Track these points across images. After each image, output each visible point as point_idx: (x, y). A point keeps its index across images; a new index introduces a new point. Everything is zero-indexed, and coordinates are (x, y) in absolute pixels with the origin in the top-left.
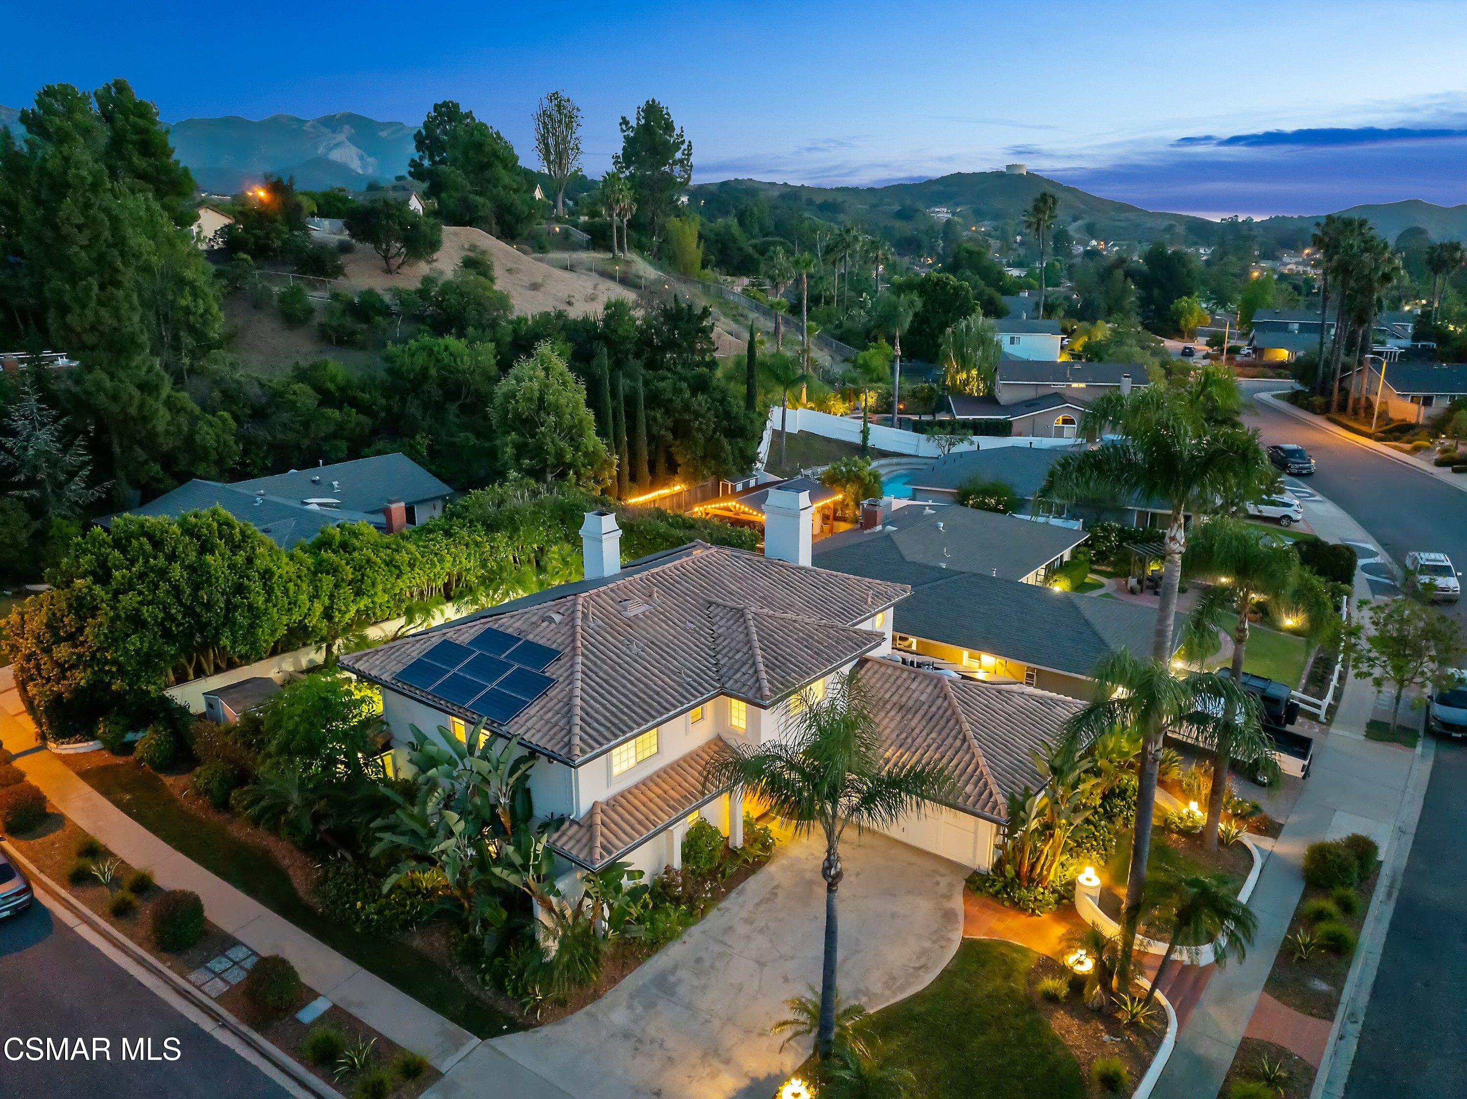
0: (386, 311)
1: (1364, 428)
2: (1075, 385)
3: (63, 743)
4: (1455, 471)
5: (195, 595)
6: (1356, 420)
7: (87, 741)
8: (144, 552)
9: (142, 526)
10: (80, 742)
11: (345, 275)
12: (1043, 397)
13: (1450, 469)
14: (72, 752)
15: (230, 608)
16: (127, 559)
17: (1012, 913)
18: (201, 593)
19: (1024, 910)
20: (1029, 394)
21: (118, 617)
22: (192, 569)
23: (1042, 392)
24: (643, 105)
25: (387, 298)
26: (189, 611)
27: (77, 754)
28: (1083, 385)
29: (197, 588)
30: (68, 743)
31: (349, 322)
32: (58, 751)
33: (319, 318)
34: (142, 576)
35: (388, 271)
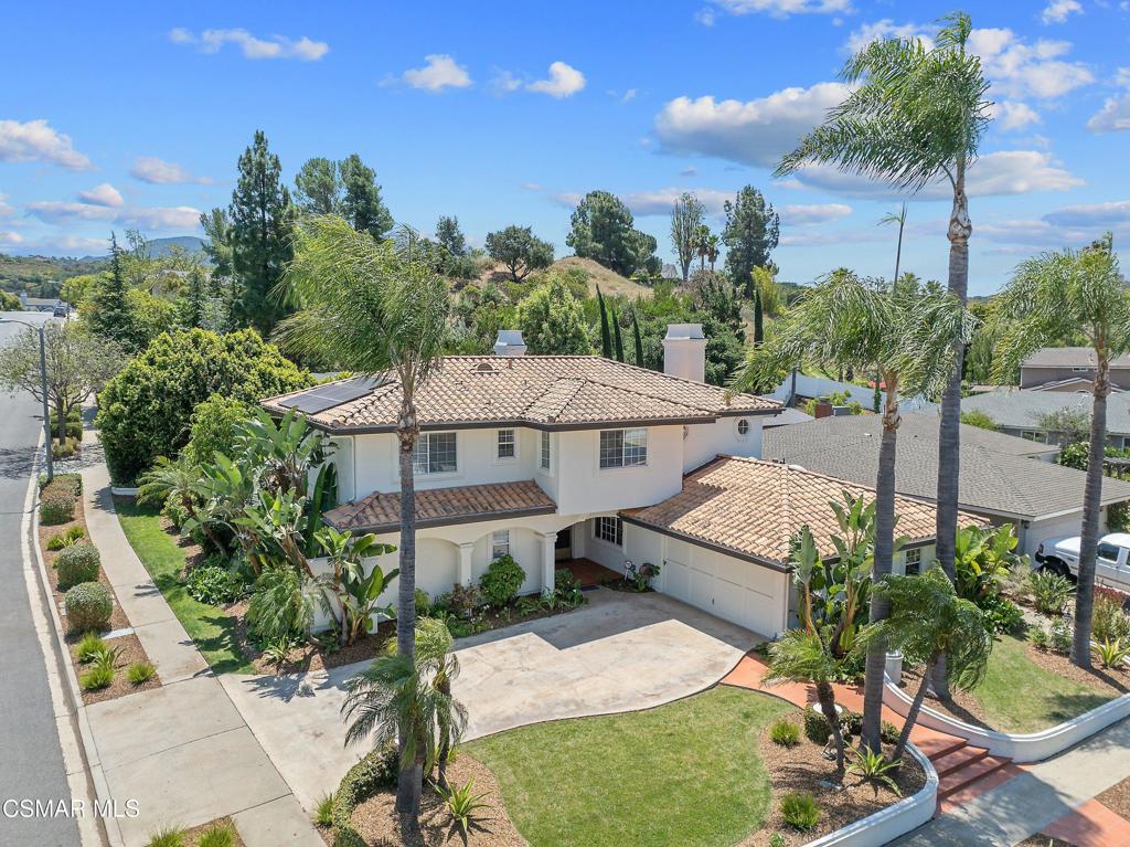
24: (742, 189)
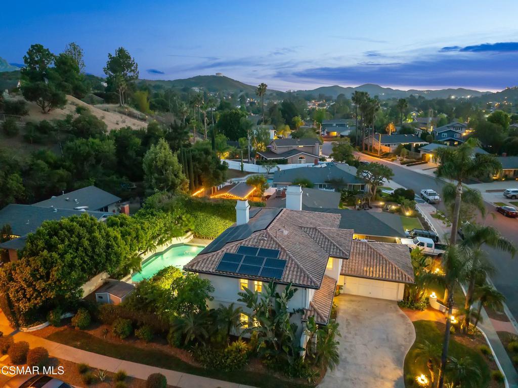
0: (52, 129)
1: (376, 155)
2: (300, 146)
3: (31, 327)
4: (407, 166)
5: (94, 251)
6: (371, 152)
7: (42, 323)
8: (66, 236)
9: (60, 225)
10: (39, 324)
11: (29, 115)
12: (291, 151)
13: (406, 165)
14: (34, 330)
15: (108, 255)
16: (60, 240)
17: (417, 311)
18: (96, 250)
19: (419, 310)
20: (286, 150)
21: (64, 266)
22: (90, 241)
23: (290, 149)
25: (52, 124)
26: (92, 258)
27: (38, 330)
28: (302, 146)
29: (93, 248)
30: (32, 326)
31: (38, 134)
32: (28, 331)
33: (23, 133)
34: (69, 246)
35: (44, 113)
